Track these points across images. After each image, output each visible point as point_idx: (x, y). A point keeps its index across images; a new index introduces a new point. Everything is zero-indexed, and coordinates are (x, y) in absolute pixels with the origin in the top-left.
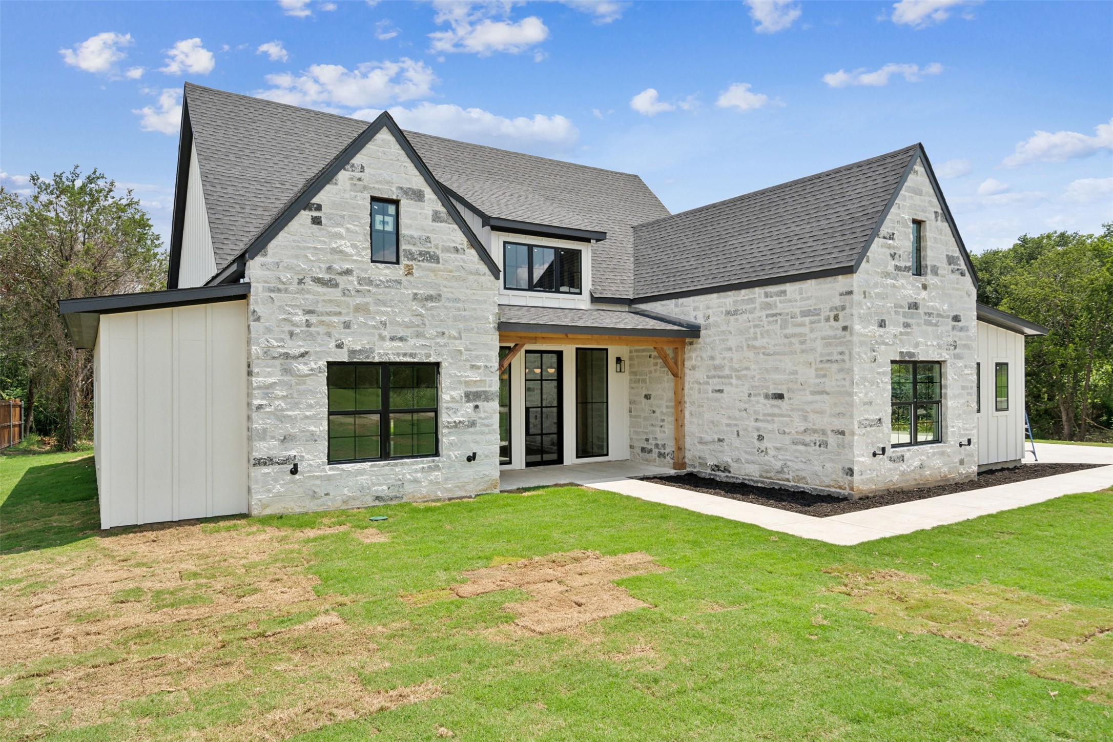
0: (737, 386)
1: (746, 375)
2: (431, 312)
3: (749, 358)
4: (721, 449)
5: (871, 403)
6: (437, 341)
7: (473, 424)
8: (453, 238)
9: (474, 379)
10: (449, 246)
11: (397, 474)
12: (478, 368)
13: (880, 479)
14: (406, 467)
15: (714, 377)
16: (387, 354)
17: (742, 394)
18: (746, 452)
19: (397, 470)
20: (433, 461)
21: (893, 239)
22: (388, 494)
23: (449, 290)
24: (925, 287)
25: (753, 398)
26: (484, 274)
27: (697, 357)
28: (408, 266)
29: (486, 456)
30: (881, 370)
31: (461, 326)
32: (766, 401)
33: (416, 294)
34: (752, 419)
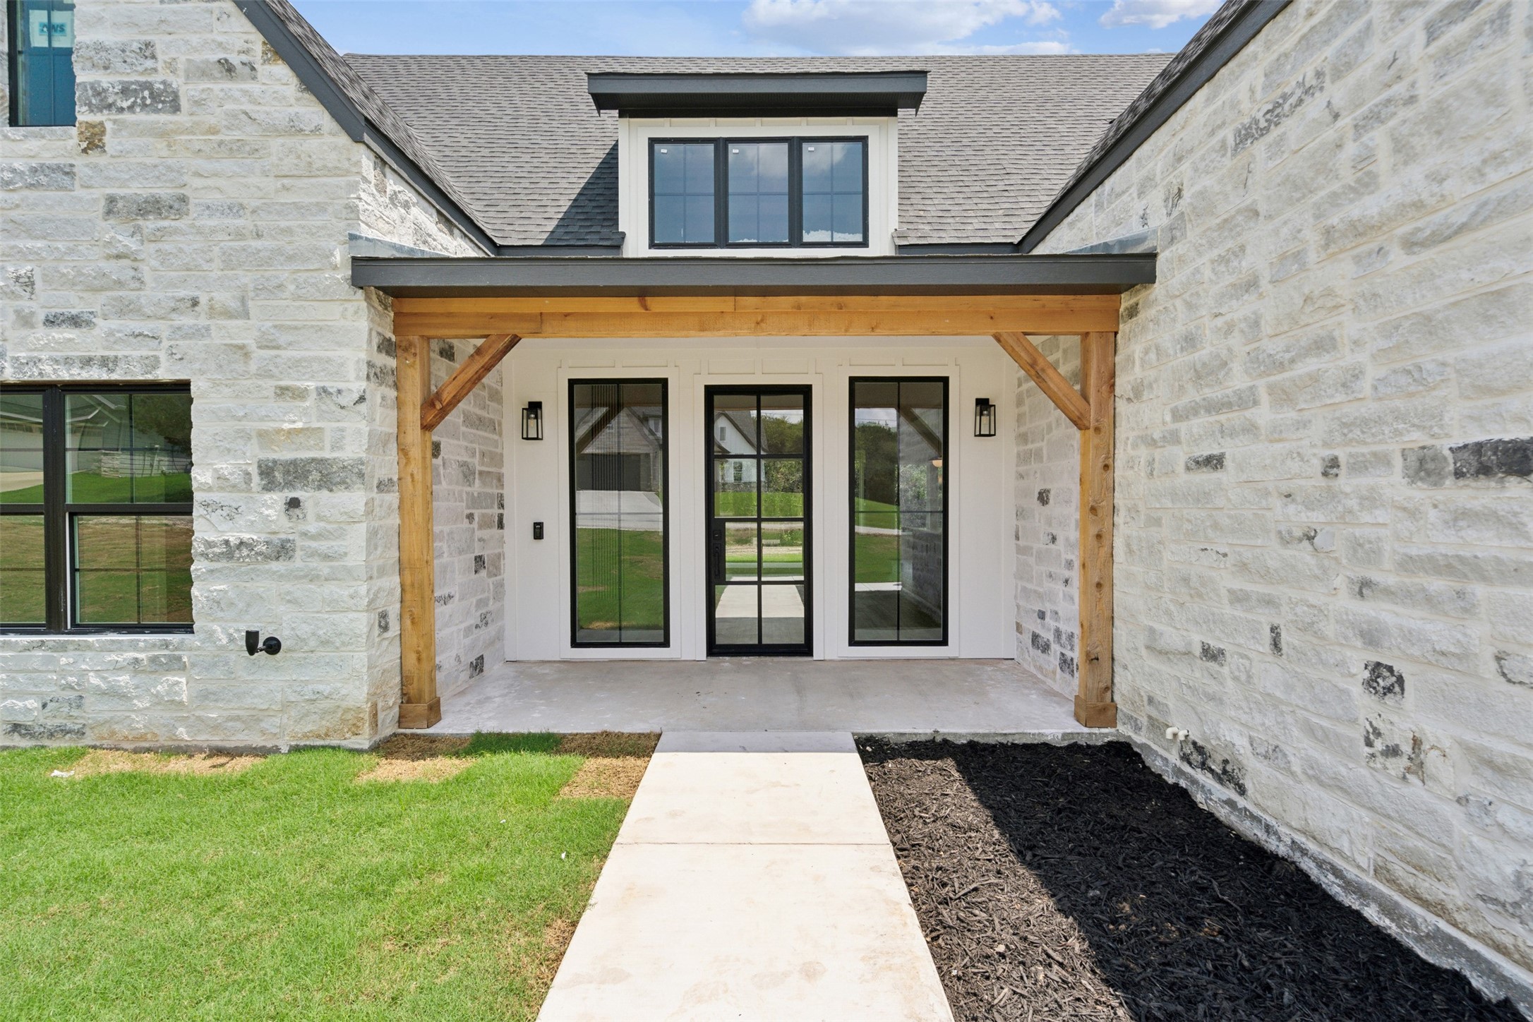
0: (1276, 434)
1: (1315, 378)
2: (160, 245)
3: (1329, 293)
4: (1213, 687)
6: (177, 323)
7: (283, 550)
8: (220, 38)
9: (286, 426)
10: (207, 61)
11: (63, 673)
12: (301, 394)
14: (89, 654)
15: (1193, 411)
16: (36, 361)
17: (1294, 466)
18: (1310, 730)
19: (63, 661)
20: (166, 645)
22: (42, 721)
23: (209, 182)
25: (1345, 482)
26: (317, 130)
27: (1146, 352)
28: (90, 126)
29: (325, 643)
31: (247, 278)
32: (1420, 494)
33: (112, 200)
34: (1339, 582)
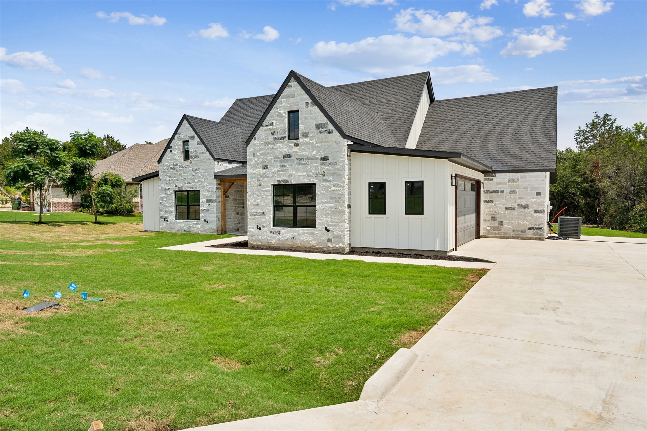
2: (197, 174)
5: (258, 205)
6: (199, 183)
7: (208, 210)
8: (202, 149)
9: (209, 195)
10: (201, 152)
11: (189, 225)
12: (210, 192)
13: (264, 240)
14: (191, 222)
20: (198, 222)
21: (272, 125)
22: (187, 230)
23: (201, 166)
24: (297, 145)
28: (191, 160)
29: (212, 222)
30: (264, 189)
33: (193, 169)
